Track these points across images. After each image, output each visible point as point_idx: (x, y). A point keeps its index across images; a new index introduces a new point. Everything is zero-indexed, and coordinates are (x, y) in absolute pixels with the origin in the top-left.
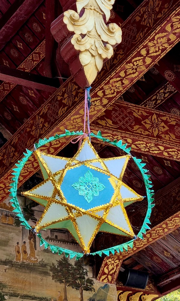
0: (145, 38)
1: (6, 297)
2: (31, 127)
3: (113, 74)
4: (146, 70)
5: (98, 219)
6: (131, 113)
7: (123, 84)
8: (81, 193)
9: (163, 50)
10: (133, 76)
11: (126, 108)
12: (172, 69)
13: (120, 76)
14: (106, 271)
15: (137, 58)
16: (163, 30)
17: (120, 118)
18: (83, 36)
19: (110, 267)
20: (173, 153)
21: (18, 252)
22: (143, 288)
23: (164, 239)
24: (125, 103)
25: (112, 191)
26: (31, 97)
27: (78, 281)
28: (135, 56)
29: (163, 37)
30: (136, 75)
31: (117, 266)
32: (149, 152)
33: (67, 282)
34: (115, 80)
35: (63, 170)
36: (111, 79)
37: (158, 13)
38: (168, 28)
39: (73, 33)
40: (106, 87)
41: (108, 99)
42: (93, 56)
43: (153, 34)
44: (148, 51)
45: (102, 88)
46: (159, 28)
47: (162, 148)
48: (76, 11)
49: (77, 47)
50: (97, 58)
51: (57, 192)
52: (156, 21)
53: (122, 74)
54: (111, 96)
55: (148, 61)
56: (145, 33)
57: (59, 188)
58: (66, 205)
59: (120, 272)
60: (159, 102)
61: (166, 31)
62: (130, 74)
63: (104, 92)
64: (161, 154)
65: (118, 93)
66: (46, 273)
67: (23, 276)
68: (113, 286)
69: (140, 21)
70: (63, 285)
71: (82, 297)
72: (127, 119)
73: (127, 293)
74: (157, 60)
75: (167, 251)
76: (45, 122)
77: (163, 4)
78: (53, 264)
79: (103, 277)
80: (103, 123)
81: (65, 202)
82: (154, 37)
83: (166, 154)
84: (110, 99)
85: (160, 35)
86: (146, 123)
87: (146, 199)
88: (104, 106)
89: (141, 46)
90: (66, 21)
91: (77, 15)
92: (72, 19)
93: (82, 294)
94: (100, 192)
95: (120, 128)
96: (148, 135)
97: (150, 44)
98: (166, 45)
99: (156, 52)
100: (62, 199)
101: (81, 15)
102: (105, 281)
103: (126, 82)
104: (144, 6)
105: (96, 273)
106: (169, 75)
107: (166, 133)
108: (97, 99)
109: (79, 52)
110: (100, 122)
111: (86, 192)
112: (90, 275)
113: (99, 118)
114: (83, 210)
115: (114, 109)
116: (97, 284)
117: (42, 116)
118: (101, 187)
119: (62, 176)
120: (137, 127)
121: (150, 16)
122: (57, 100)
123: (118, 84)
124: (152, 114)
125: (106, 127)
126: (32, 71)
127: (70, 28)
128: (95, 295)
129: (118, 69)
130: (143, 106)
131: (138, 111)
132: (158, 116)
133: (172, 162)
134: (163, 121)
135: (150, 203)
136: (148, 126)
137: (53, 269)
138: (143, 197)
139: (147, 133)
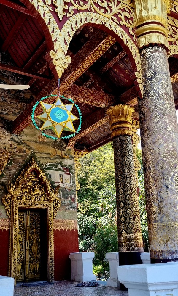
0: (82, 62)
1: (35, 153)
2: (42, 94)
3: (71, 75)
4: (83, 73)
5: (63, 126)
6: (78, 89)
7: (74, 78)
8: (57, 117)
9: (88, 66)
10: (78, 75)
11: (76, 87)
12: (92, 73)
13: (73, 76)
14: (70, 144)
15: (79, 69)
16: (88, 59)
17: (74, 90)
18: (57, 60)
19: (72, 143)
20: (93, 103)
21: (39, 138)
22: (83, 150)
23: (90, 133)
24: (76, 85)
25: (68, 116)
26: (43, 83)
27: (60, 148)
28: (78, 68)
29: (88, 61)
30: (79, 75)
31: (74, 142)
32: (84, 103)
33: (57, 148)
34: (71, 77)
35: (50, 109)
36: (70, 76)
37: (86, 53)
38: (90, 58)
39: (53, 59)
40: (68, 79)
41: (69, 84)
42: (60, 67)
43: (85, 60)
44: (83, 66)
45: (67, 80)
46: (87, 58)
47: (89, 101)
48: (54, 51)
49: (54, 64)
50: (62, 68)
51: (48, 116)
52: (85, 55)
53: (74, 75)
54: (70, 83)
55: (83, 70)
56: (82, 60)
57: (49, 115)
58: (51, 121)
59: (75, 144)
60: (88, 85)
61: (89, 59)
62: (77, 75)
63: (68, 81)
64: (88, 103)
65: (73, 81)
66: (49, 145)
67: (41, 146)
68: (73, 149)
69: (80, 55)
70: (55, 149)
71: (62, 153)
72: (76, 91)
73: (78, 151)
74: (86, 70)
75: (91, 137)
76: (47, 92)
77: (88, 49)
78: (52, 142)
79: (69, 146)
80: (67, 92)
81: (51, 120)
82: (85, 61)
83: (90, 103)
84: (70, 84)
85: (87, 60)
86: (83, 92)
87: (79, 119)
88: (68, 86)
89: (80, 65)
90: (50, 54)
91: (54, 52)
92: (53, 54)
93: (62, 152)
94: (63, 117)
95: (74, 94)
96: (84, 97)
97: (84, 64)
98: (89, 64)
99: (86, 67)
100: (50, 119)
101: (56, 52)
102: (70, 148)
103: (75, 78)
104: (82, 50)
105: (67, 145)
106: (91, 75)
107: (90, 96)
108: (65, 84)
109: (56, 66)
110: (66, 92)
111: (59, 116)
112: (65, 146)
113: (66, 91)
114: (58, 123)
115: (71, 88)
116: (67, 149)
117: (46, 90)
118: (64, 115)
119: (50, 111)
120: (80, 94)
121: (83, 54)
122: (51, 84)
123: (73, 78)
124: (85, 89)
125: (69, 94)
126: (43, 74)
127: (52, 57)
128: (66, 152)
129: (73, 73)
130: (82, 87)
131: (80, 88)
132: (87, 90)
133: (93, 106)
134: (89, 92)
135: (81, 120)
136: (84, 94)
137: (52, 144)
138: (78, 119)
139: (84, 96)
